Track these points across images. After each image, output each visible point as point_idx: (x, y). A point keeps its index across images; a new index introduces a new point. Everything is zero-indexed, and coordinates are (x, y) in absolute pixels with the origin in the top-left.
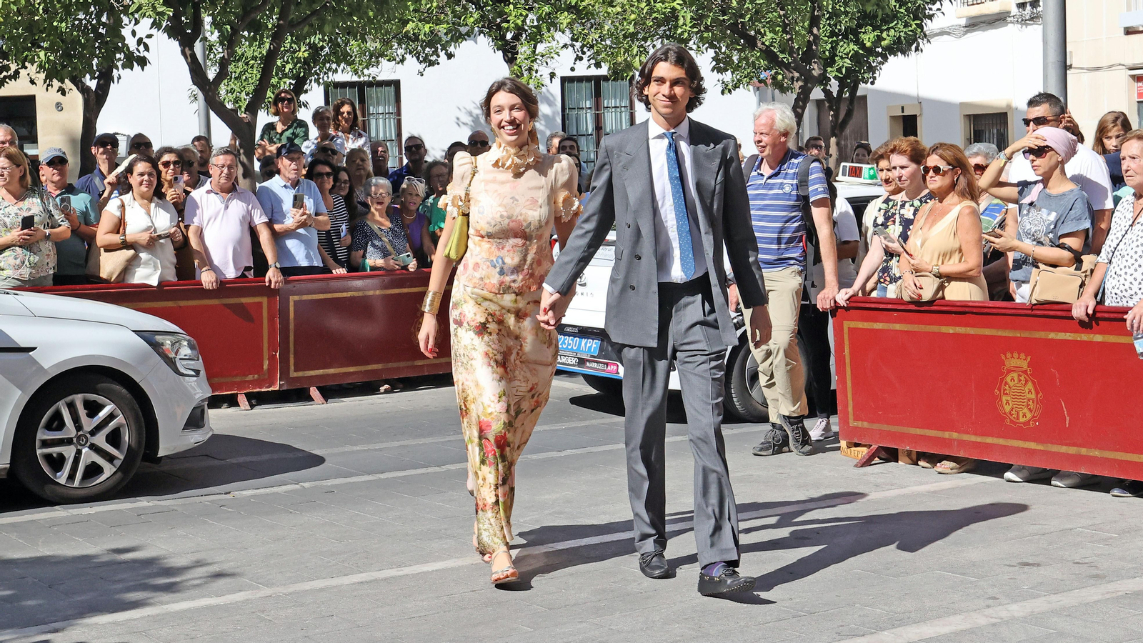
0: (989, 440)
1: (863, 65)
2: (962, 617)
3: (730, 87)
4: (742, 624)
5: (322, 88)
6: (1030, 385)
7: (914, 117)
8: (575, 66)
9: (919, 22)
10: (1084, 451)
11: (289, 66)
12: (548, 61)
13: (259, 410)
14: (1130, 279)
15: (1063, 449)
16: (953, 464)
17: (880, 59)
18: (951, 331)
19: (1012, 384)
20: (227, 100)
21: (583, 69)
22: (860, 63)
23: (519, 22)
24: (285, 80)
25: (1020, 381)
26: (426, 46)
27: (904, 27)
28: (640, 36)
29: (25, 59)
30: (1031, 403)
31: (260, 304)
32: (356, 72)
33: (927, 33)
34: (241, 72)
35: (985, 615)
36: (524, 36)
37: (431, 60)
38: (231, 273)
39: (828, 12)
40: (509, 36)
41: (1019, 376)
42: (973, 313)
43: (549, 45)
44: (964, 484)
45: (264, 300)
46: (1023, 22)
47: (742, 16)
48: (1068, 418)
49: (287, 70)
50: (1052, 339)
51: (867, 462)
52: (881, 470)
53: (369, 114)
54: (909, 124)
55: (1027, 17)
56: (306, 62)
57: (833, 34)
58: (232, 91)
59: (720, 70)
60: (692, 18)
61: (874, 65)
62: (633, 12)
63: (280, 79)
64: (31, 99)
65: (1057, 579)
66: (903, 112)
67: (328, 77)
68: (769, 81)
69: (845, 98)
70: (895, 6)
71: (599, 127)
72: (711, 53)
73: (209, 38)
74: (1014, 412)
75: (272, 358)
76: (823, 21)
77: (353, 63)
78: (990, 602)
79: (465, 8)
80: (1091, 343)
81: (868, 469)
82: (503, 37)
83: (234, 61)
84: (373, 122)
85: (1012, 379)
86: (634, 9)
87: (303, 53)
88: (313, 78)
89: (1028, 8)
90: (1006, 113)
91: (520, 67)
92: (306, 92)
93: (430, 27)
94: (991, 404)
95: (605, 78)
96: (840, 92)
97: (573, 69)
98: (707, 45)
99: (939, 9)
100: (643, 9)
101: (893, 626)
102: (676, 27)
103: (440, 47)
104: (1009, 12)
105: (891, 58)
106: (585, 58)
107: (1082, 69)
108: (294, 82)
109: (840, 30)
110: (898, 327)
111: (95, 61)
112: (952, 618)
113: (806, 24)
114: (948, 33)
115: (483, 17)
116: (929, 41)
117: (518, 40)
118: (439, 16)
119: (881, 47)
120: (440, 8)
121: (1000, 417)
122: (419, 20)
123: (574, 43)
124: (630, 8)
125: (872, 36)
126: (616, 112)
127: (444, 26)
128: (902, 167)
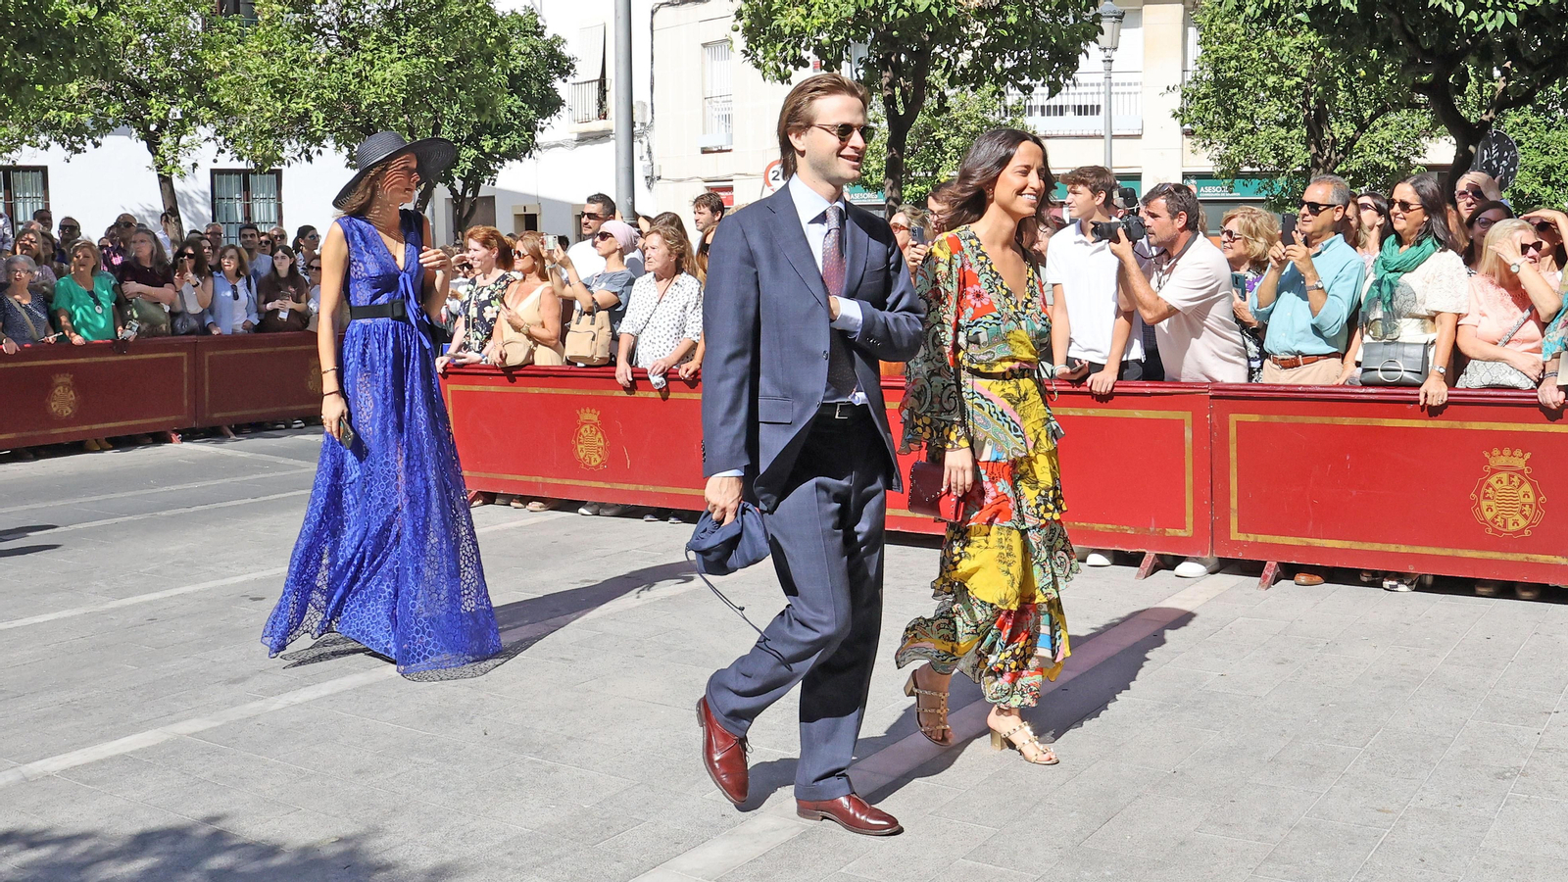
0: (568, 482)
1: (483, 168)
6: (599, 435)
7: (534, 216)
8: (218, 158)
9: (531, 133)
10: (641, 488)
12: (190, 152)
14: (664, 346)
15: (626, 487)
16: (541, 504)
17: (498, 164)
19: (585, 434)
21: (227, 162)
22: (481, 166)
23: (162, 116)
25: (591, 431)
26: (72, 135)
27: (519, 137)
28: (277, 133)
30: (600, 450)
33: (539, 144)
36: (167, 128)
37: (76, 148)
40: (153, 127)
41: (591, 427)
43: (191, 137)
48: (629, 463)
50: (617, 397)
53: (15, 197)
54: (530, 222)
60: (325, 119)
61: (493, 168)
62: (268, 111)
66: (526, 211)
69: (468, 197)
70: (510, 118)
71: (248, 216)
72: (345, 151)
74: (587, 458)
79: (108, 100)
80: (646, 398)
82: (146, 129)
84: (20, 206)
85: (586, 430)
86: (270, 107)
91: (164, 157)
93: (73, 116)
94: (571, 450)
95: (251, 171)
96: (464, 191)
97: (215, 161)
99: (549, 124)
100: (278, 108)
102: (312, 126)
103: (86, 136)
104: (611, 131)
105: (507, 162)
106: (228, 151)
107: (669, 180)
109: (463, 137)
110: (493, 389)
114: (563, 146)
115: (126, 109)
116: (541, 152)
117: (160, 131)
118: (81, 105)
119: (499, 153)
120: (81, 98)
121: (577, 463)
122: (60, 109)
123: (217, 137)
124: (264, 107)
125: (490, 143)
126: (263, 203)
127: (86, 115)
128: (475, 250)
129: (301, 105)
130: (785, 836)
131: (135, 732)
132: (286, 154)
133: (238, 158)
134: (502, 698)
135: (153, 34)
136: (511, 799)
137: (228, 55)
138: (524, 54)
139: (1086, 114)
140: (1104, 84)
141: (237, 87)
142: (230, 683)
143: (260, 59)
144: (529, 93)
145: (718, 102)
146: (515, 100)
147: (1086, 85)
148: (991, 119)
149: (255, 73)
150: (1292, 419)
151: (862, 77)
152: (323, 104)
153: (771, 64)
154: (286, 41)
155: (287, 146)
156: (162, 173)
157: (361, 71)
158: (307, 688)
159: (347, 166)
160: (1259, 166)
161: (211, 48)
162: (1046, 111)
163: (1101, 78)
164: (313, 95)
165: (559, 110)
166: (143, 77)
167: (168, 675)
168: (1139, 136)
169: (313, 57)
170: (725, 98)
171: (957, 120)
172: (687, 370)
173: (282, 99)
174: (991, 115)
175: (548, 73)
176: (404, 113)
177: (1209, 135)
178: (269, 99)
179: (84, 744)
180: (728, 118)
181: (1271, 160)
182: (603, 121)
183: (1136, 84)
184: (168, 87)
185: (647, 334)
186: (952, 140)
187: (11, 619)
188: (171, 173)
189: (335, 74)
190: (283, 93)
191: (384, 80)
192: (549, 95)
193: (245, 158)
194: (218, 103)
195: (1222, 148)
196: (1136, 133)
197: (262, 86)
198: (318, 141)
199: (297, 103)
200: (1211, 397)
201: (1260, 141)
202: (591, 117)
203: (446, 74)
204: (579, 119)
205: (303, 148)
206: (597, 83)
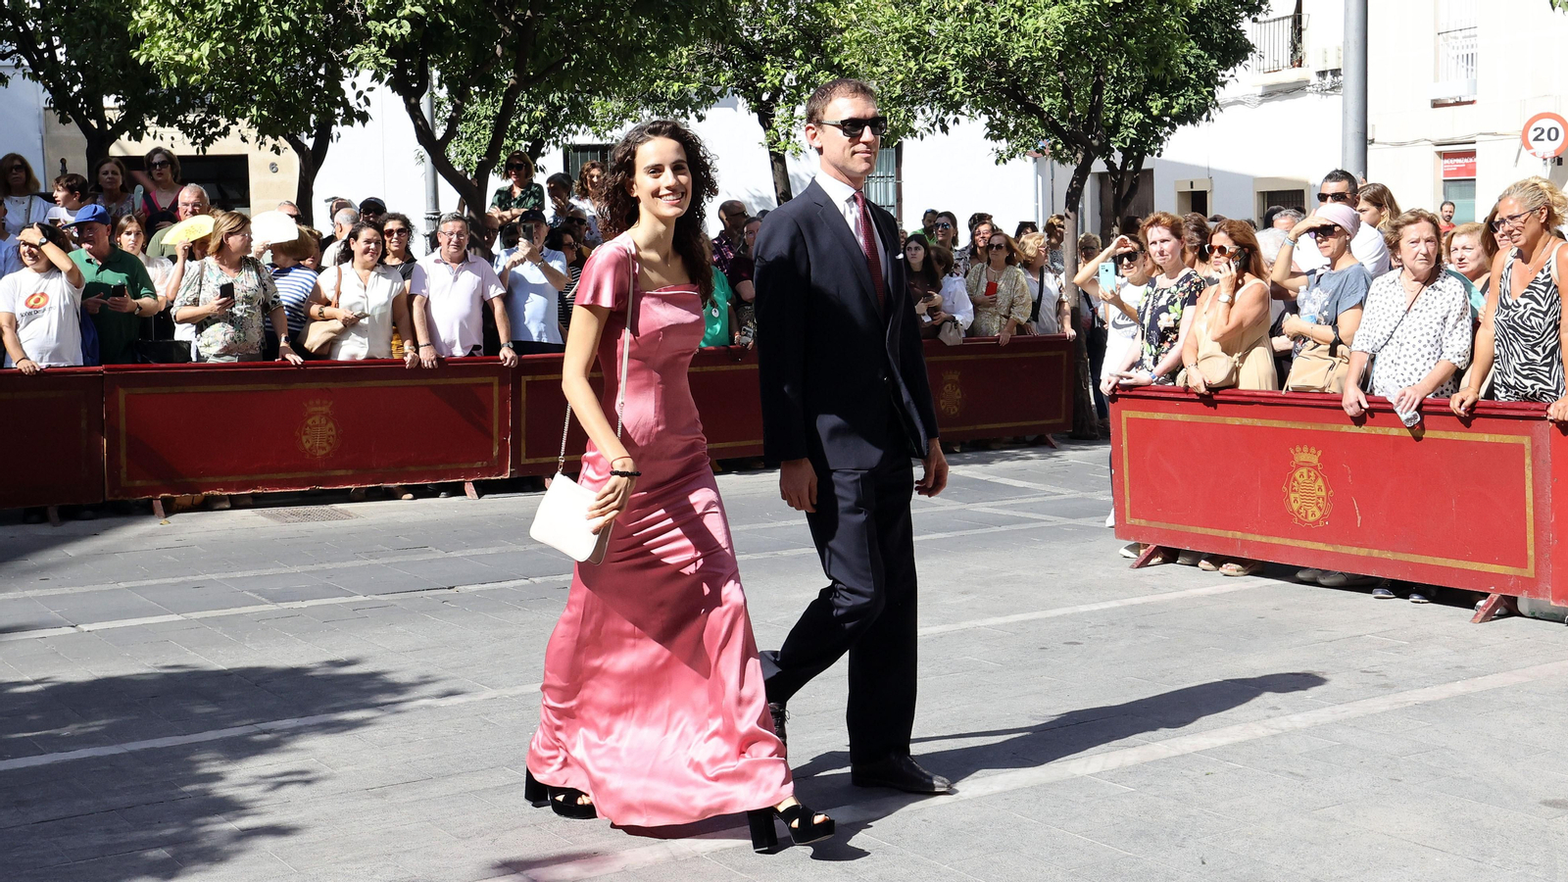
0: (1275, 540)
1: (1148, 137)
2: (1241, 728)
3: (1005, 156)
5: (561, 151)
6: (1320, 482)
7: (1205, 192)
9: (1210, 89)
10: (1376, 553)
11: (525, 127)
13: (487, 499)
15: (1354, 551)
16: (1238, 567)
17: (1167, 129)
18: (1238, 423)
19: (1300, 480)
20: (457, 163)
22: (1146, 133)
23: (777, 82)
24: (520, 142)
25: (1309, 477)
27: (1196, 94)
28: (909, 99)
29: (236, 115)
30: (1320, 501)
31: (491, 385)
32: (597, 134)
33: (1219, 102)
34: (472, 132)
35: (1265, 726)
36: (782, 97)
38: (458, 352)
39: (1113, 77)
40: (765, 97)
41: (1309, 471)
42: (1260, 403)
44: (1248, 587)
45: (495, 380)
46: (1323, 91)
48: (1359, 518)
49: (523, 132)
50: (1345, 433)
51: (1145, 563)
54: (1197, 201)
55: (1328, 87)
56: (544, 121)
57: (1117, 101)
58: (463, 153)
59: (994, 138)
60: (965, 80)
61: (1161, 135)
62: (901, 72)
63: (515, 140)
64: (243, 160)
65: (1342, 689)
66: (1192, 187)
67: (567, 139)
68: (1048, 151)
69: (1129, 171)
70: (1185, 72)
72: (985, 119)
73: (438, 95)
74: (1302, 511)
75: (502, 444)
76: (1108, 87)
77: (595, 124)
78: (1271, 712)
79: (718, 66)
80: (1387, 437)
82: (758, 98)
83: (464, 120)
85: (1302, 475)
86: (901, 68)
87: (540, 111)
88: (551, 140)
89: (1329, 76)
90: (1303, 191)
91: (777, 131)
92: (543, 155)
93: (679, 86)
94: (1281, 499)
96: (1124, 164)
98: (980, 110)
99: (1232, 76)
100: (911, 69)
102: (950, 88)
103: (690, 109)
104: (1308, 81)
105: (1180, 128)
107: (1385, 144)
108: (530, 144)
109: (1125, 97)
110: (1180, 417)
111: (313, 117)
112: (1230, 730)
113: (1088, 89)
114: (1243, 103)
115: (736, 77)
116: (1221, 110)
117: (775, 101)
118: (689, 73)
119: (1170, 115)
120: (690, 65)
121: (1288, 516)
122: (668, 78)
124: (897, 68)
125: (1159, 103)
126: (880, 182)
127: (695, 85)
128: (1163, 241)
129: (938, 64)
134: (1218, 817)
137: (855, 7)
141: (864, 46)
143: (890, 11)
144: (1210, 38)
145: (1456, 38)
146: (1191, 48)
149: (885, 27)
152: (965, 62)
155: (920, 115)
156: (776, 150)
157: (1009, 21)
159: (986, 137)
164: (953, 51)
165: (1247, 58)
166: (757, 37)
169: (952, 5)
170: (1467, 33)
172: (1462, 402)
173: (916, 57)
175: (1233, 12)
176: (1059, 70)
178: (901, 57)
180: (1470, 59)
182: (1297, 68)
184: (784, 50)
185: (1389, 352)
188: (785, 150)
189: (979, 25)
190: (917, 51)
191: (1036, 30)
192: (1234, 39)
194: (839, 65)
197: (893, 42)
198: (956, 107)
199: (933, 62)
202: (1281, 65)
203: (1110, 18)
204: (1267, 67)
205: (937, 116)
206: (1290, 20)
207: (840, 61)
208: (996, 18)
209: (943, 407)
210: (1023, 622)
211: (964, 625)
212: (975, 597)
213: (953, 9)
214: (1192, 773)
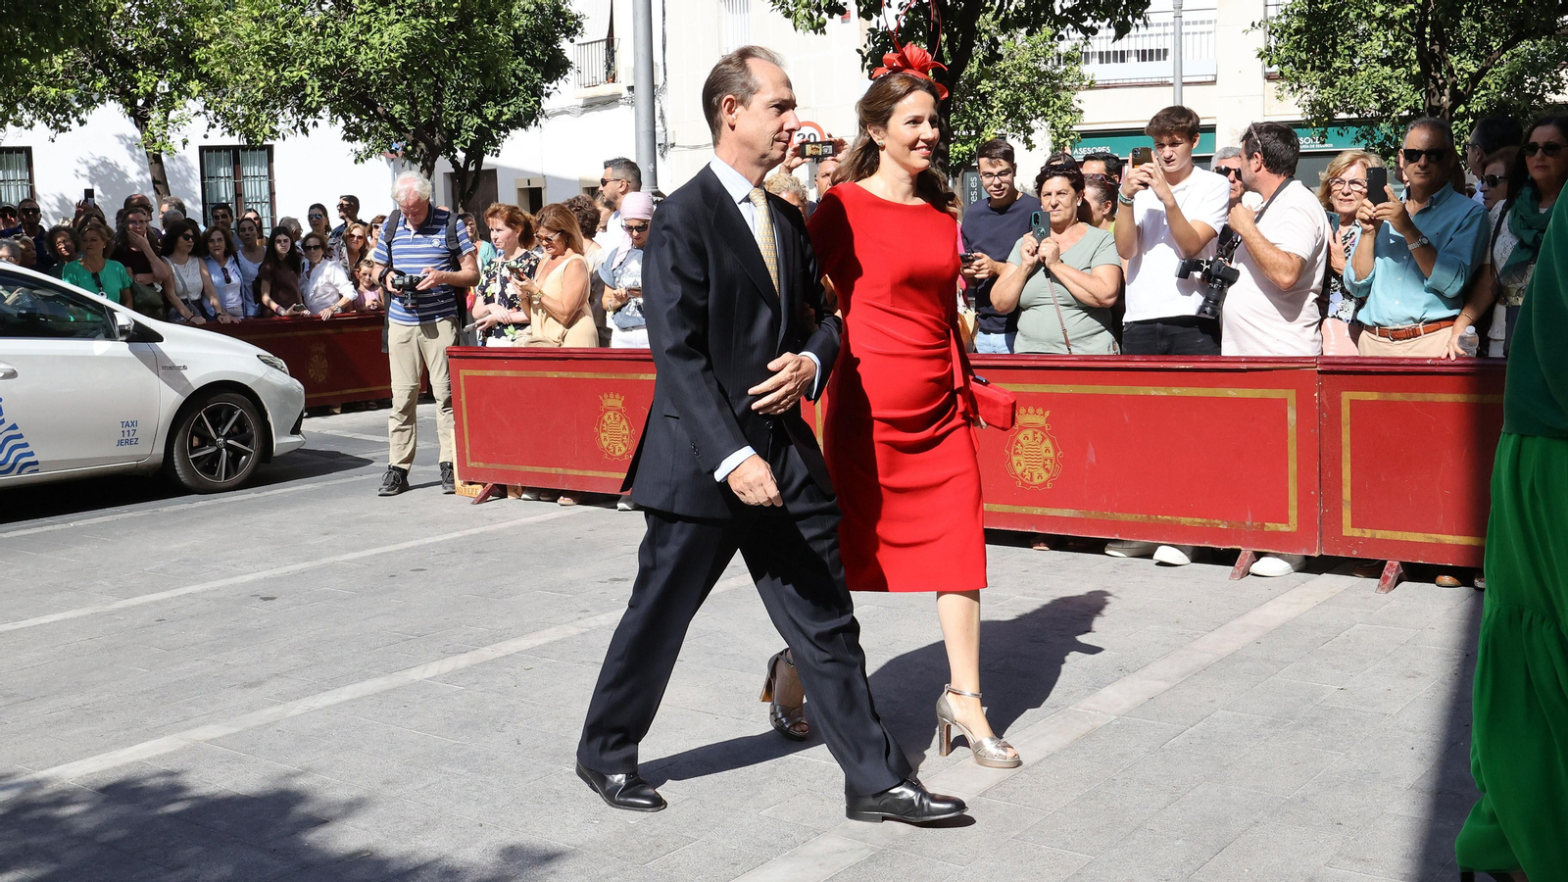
0: (590, 473)
1: (486, 139)
3: (362, 156)
4: (355, 650)
6: (624, 422)
7: (539, 190)
8: (208, 134)
9: (537, 99)
12: (180, 127)
17: (502, 133)
18: (556, 376)
19: (608, 422)
21: (219, 137)
22: (484, 136)
23: (150, 90)
25: (615, 418)
26: (57, 112)
27: (524, 103)
28: (271, 103)
30: (625, 438)
33: (547, 113)
35: (576, 626)
36: (155, 102)
37: (61, 127)
39: (453, 87)
40: (140, 102)
41: (615, 414)
42: (588, 359)
43: (180, 112)
46: (632, 103)
47: (368, 87)
50: (643, 380)
51: (483, 499)
52: (495, 505)
54: (534, 195)
57: (457, 108)
59: (351, 139)
61: (497, 138)
62: (261, 80)
66: (528, 185)
68: (400, 152)
69: (471, 172)
70: (515, 83)
71: (238, 194)
72: (341, 122)
74: (610, 447)
76: (447, 94)
78: (582, 615)
79: (93, 74)
81: (484, 505)
82: (133, 103)
84: (3, 189)
85: (609, 418)
86: (262, 77)
91: (152, 133)
93: (57, 92)
94: (594, 438)
95: (243, 148)
96: (467, 164)
97: (206, 137)
98: (339, 116)
99: (555, 88)
100: (271, 77)
101: (494, 642)
102: (305, 96)
103: (71, 114)
104: (620, 95)
105: (512, 132)
106: (218, 126)
107: (684, 147)
109: (464, 104)
110: (508, 373)
112: (547, 631)
113: (432, 97)
114: (568, 113)
115: (112, 83)
116: (549, 118)
117: (149, 106)
118: (66, 81)
119: (503, 121)
120: (66, 73)
121: (601, 452)
122: (44, 85)
123: (207, 111)
124: (257, 76)
125: (494, 111)
126: (255, 181)
127: (72, 90)
128: (498, 230)
129: (295, 74)
130: (852, 860)
131: (152, 738)
132: (281, 127)
133: (229, 132)
134: (533, 705)
135: (137, 3)
136: (550, 814)
137: (217, 21)
138: (527, 12)
139: (1151, 59)
140: (1174, 24)
141: (227, 56)
142: (245, 687)
143: (250, 26)
144: (535, 55)
147: (1158, 25)
148: (1043, 68)
149: (246, 40)
150: (1418, 397)
151: (903, 24)
152: (318, 72)
153: (803, 12)
154: (277, 5)
155: (281, 118)
156: (151, 150)
157: (357, 35)
158: (325, 693)
159: (344, 139)
160: (1357, 112)
161: (198, 16)
162: (1104, 57)
163: (1169, 18)
164: (308, 61)
165: (566, 73)
166: (129, 48)
167: (181, 678)
168: (1214, 82)
169: (306, 21)
171: (1004, 71)
173: (275, 68)
174: (1042, 64)
175: (553, 33)
176: (404, 79)
177: (1297, 79)
178: (261, 67)
179: (100, 750)
181: (1373, 104)
182: (611, 83)
183: (1210, 22)
184: (154, 59)
186: (998, 93)
187: (16, 620)
188: (160, 151)
189: (330, 39)
190: (276, 61)
191: (383, 44)
192: (555, 56)
193: (237, 133)
194: (207, 75)
195: (1312, 92)
196: (1210, 79)
197: (254, 54)
198: (315, 112)
199: (291, 72)
200: (1319, 372)
201: (1360, 82)
202: (598, 80)
203: (447, 36)
204: (587, 82)
205: (298, 119)
206: (605, 43)
207: (208, 71)
208: (346, 33)
209: (312, 376)
210: (377, 555)
211: (325, 561)
212: (335, 536)
213: (308, 25)
214: (513, 670)
